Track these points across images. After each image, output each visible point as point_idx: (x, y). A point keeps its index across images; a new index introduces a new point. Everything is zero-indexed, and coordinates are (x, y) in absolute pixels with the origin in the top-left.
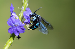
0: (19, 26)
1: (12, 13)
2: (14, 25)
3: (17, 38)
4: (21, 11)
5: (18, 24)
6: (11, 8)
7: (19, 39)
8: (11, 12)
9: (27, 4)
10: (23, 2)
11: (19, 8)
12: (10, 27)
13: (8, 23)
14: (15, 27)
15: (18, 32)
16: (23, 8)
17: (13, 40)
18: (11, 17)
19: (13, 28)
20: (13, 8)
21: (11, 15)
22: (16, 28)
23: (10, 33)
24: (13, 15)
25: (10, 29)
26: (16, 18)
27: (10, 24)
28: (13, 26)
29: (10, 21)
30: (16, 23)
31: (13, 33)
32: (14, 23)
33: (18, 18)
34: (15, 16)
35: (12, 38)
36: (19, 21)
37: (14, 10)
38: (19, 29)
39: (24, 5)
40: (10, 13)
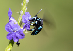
0: (18, 31)
1: (10, 18)
2: (12, 30)
3: (16, 44)
4: (20, 16)
5: (16, 30)
6: (9, 13)
7: (18, 45)
8: (9, 16)
9: (25, 8)
10: (22, 5)
11: (17, 12)
12: (9, 32)
13: (7, 28)
14: (13, 33)
15: (17, 38)
16: (22, 12)
17: (12, 47)
18: (9, 22)
19: (12, 33)
20: (11, 13)
21: (9, 20)
22: (15, 34)
23: (9, 39)
24: (11, 20)
25: (8, 35)
26: (14, 23)
27: (8, 30)
28: (11, 32)
29: (8, 27)
30: (15, 29)
31: (11, 39)
32: (12, 29)
33: (16, 23)
34: (13, 21)
35: (11, 45)
36: (18, 26)
37: (12, 14)
38: (18, 35)
39: (22, 9)
40: (8, 18)
